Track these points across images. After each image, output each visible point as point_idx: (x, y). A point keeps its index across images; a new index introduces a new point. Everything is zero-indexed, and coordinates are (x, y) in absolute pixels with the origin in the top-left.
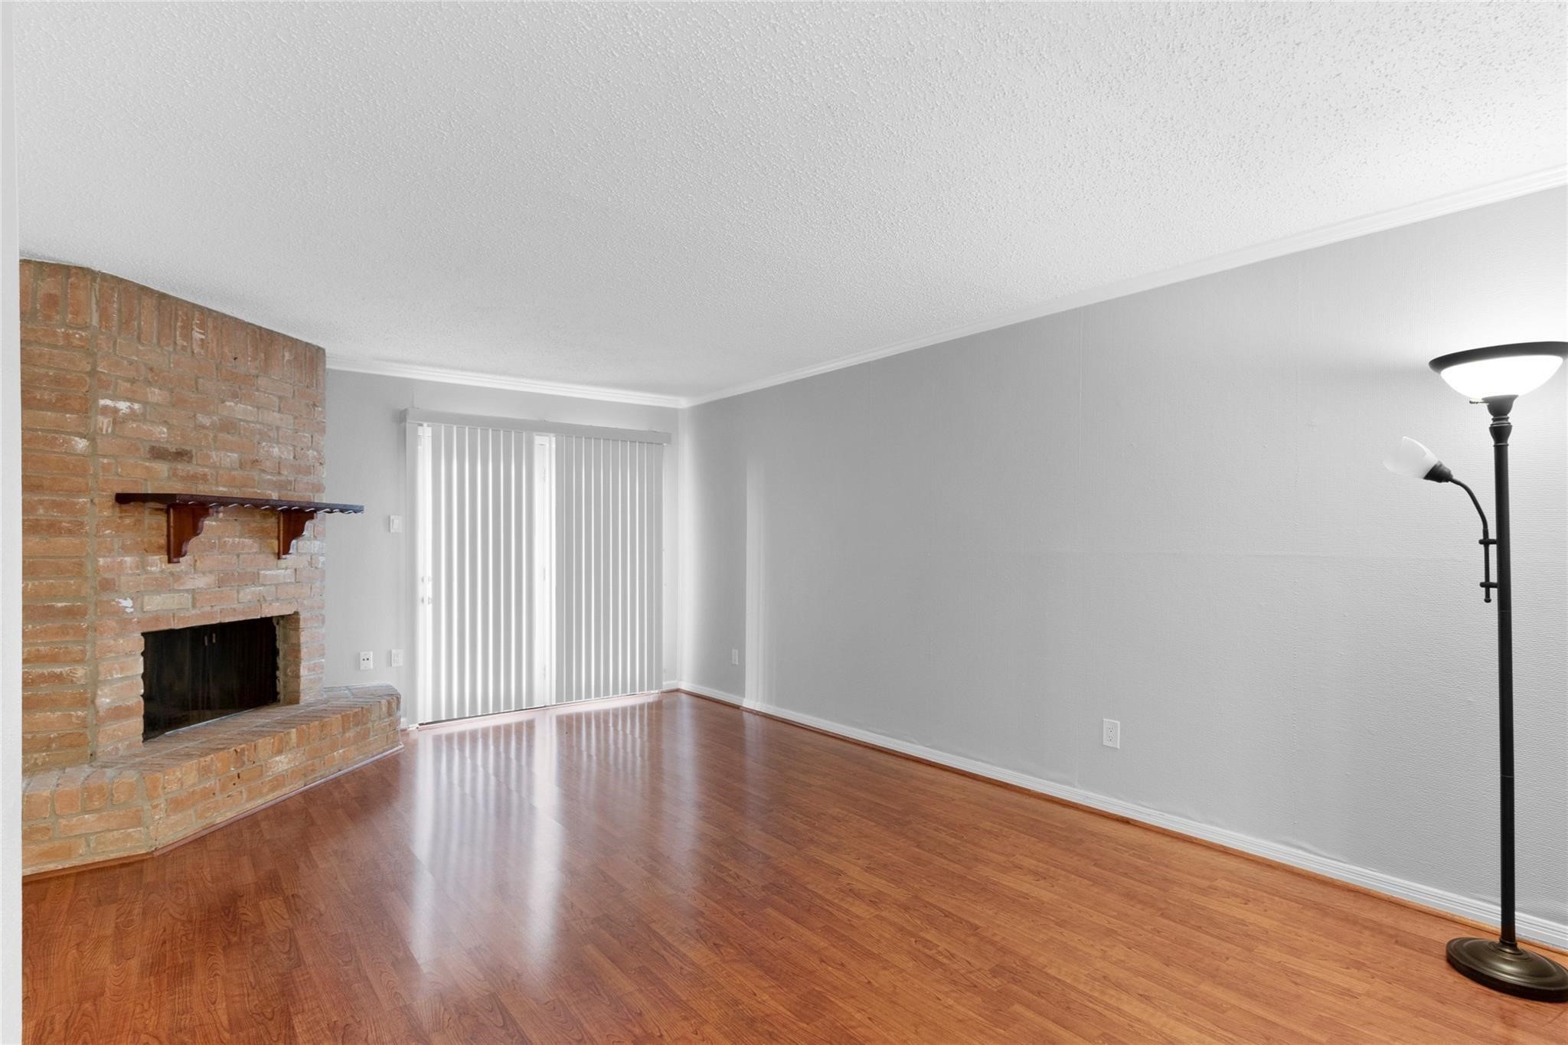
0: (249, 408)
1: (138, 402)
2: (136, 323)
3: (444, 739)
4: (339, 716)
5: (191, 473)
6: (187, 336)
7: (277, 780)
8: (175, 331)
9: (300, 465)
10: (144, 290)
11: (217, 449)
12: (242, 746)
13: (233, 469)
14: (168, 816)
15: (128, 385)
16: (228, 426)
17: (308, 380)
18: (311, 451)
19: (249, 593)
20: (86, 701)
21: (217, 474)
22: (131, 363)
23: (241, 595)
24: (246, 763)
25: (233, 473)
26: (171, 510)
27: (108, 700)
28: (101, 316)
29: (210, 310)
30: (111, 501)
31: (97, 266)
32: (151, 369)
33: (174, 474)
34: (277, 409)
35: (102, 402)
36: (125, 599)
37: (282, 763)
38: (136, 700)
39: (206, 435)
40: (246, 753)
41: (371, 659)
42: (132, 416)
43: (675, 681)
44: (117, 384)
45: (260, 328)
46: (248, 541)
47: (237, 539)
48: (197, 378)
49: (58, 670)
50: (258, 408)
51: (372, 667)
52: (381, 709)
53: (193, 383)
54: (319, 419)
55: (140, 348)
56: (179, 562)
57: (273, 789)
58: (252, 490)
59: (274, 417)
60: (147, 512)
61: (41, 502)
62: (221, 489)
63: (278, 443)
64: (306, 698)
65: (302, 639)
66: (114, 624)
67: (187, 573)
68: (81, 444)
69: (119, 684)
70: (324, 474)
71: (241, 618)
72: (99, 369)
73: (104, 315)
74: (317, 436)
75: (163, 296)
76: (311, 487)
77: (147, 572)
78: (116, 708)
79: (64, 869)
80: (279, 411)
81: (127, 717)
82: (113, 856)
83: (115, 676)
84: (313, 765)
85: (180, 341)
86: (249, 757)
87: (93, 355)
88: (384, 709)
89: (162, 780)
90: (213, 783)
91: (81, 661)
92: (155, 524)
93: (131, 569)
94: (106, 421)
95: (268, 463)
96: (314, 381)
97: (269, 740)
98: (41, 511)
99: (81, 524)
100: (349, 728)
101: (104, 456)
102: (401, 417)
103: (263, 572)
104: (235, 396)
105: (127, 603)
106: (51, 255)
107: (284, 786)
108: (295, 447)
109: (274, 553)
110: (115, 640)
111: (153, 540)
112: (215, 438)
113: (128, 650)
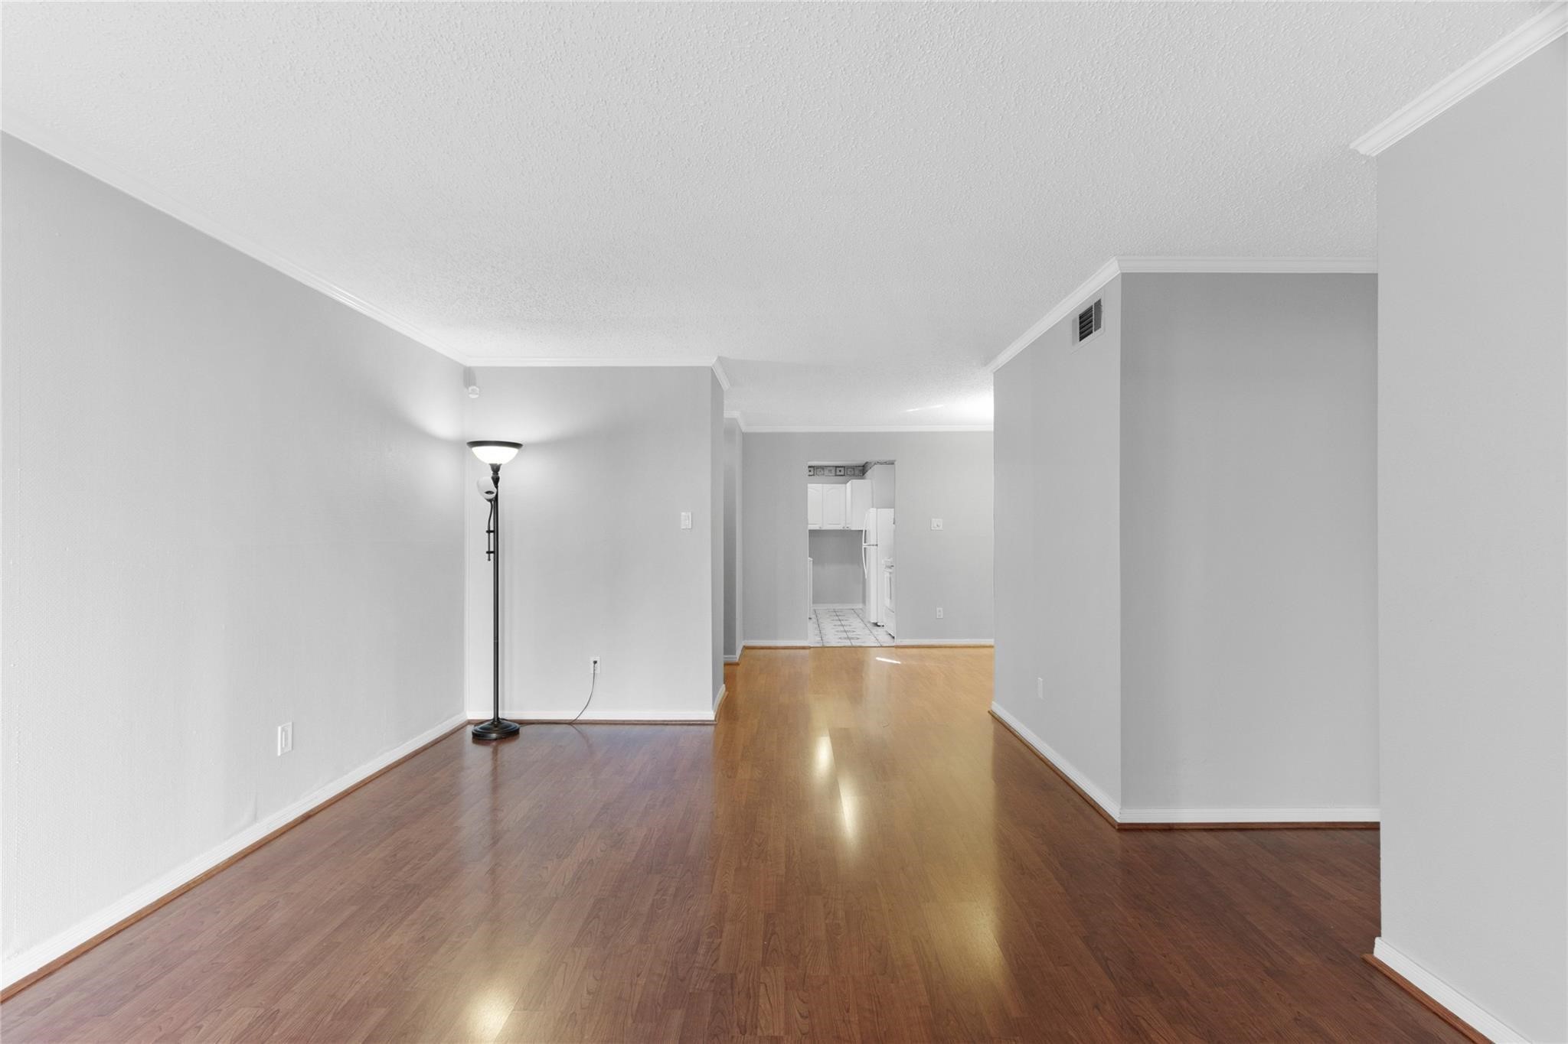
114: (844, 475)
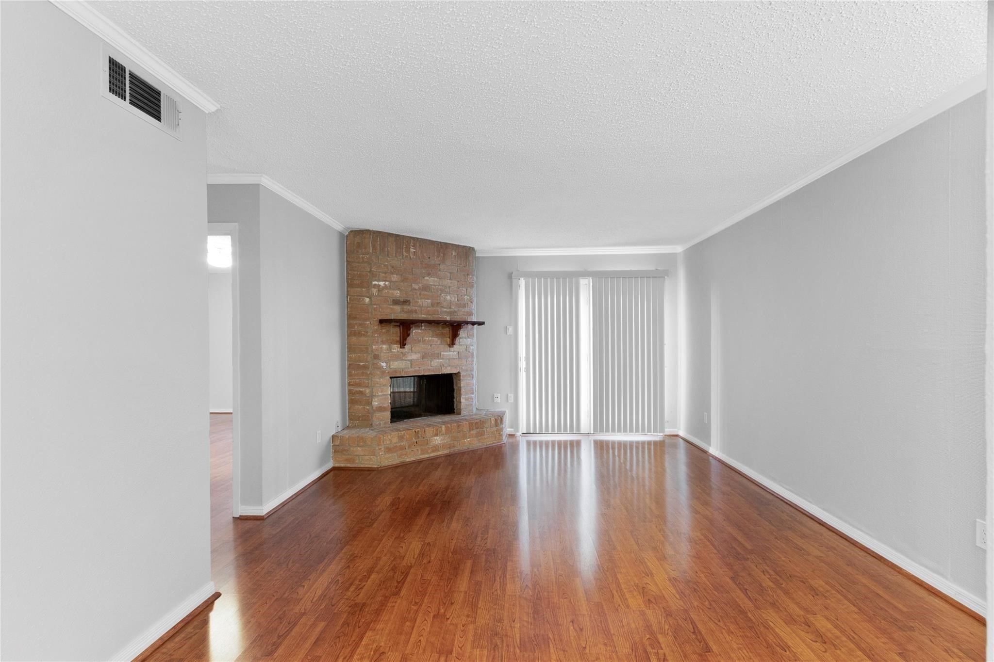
0: (436, 279)
1: (388, 281)
2: (386, 249)
3: (532, 443)
4: (467, 423)
5: (410, 309)
6: (408, 251)
7: (435, 448)
8: (403, 249)
9: (460, 303)
10: (390, 235)
11: (421, 299)
12: (419, 430)
13: (428, 307)
14: (385, 454)
15: (384, 275)
16: (426, 288)
17: (464, 263)
18: (466, 296)
19: (436, 363)
20: (369, 403)
21: (421, 310)
22: (385, 265)
23: (432, 363)
24: (420, 437)
25: (428, 309)
26: (401, 326)
27: (376, 403)
28: (373, 248)
29: (417, 238)
30: (377, 323)
31: (371, 229)
32: (393, 267)
33: (403, 311)
34: (449, 278)
35: (374, 283)
36: (383, 363)
37: (438, 440)
38: (387, 405)
39: (416, 293)
40: (420, 433)
41: (499, 397)
42: (386, 287)
43: (676, 430)
44: (379, 275)
45: (441, 243)
46: (435, 339)
47: (430, 338)
48: (412, 268)
49: (361, 390)
50: (440, 279)
51: (499, 401)
52: (491, 422)
53: (411, 271)
54: (470, 281)
55: (389, 259)
56: (404, 348)
57: (433, 451)
58: (436, 316)
59: (448, 282)
60: (392, 327)
61: (356, 323)
62: (423, 316)
63: (449, 294)
64: (464, 412)
65: (462, 385)
66: (378, 372)
67: (408, 353)
68: (367, 300)
69: (381, 397)
70: (474, 306)
71: (433, 373)
72: (373, 270)
73: (374, 247)
74: (469, 289)
75: (398, 236)
76: (466, 313)
77: (391, 352)
78: (380, 407)
79: (352, 467)
80: (450, 279)
81: (384, 411)
82: (367, 466)
83: (379, 394)
84: (454, 444)
85: (405, 254)
86: (421, 435)
87: (370, 264)
88: (493, 422)
89: (382, 438)
90: (405, 443)
91: (367, 387)
92: (395, 332)
93: (385, 350)
94: (375, 290)
95: (445, 303)
96: (468, 263)
97: (431, 429)
98: (356, 327)
99: (367, 332)
100: (473, 429)
101: (374, 305)
102: (510, 276)
103: (442, 353)
104: (429, 274)
105: (384, 364)
106: (356, 227)
107: (439, 451)
108: (458, 295)
109: (448, 345)
110: (379, 379)
111: (395, 338)
112: (420, 294)
113: (384, 384)
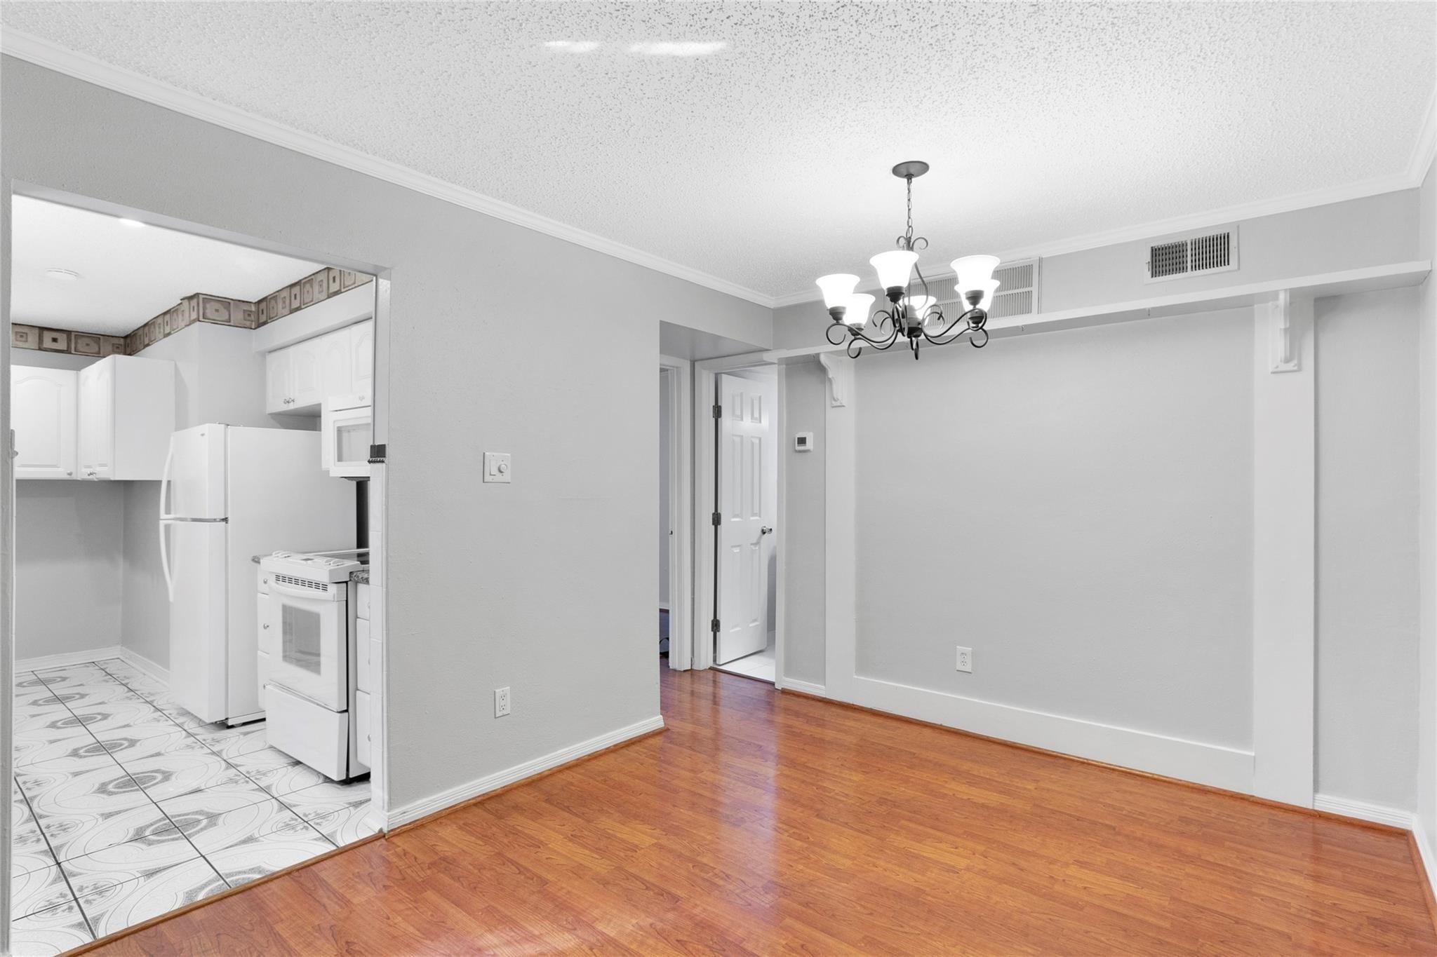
114: (68, 351)
